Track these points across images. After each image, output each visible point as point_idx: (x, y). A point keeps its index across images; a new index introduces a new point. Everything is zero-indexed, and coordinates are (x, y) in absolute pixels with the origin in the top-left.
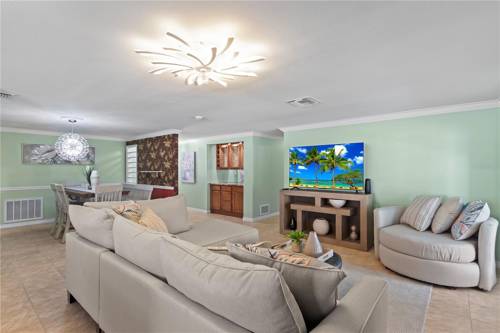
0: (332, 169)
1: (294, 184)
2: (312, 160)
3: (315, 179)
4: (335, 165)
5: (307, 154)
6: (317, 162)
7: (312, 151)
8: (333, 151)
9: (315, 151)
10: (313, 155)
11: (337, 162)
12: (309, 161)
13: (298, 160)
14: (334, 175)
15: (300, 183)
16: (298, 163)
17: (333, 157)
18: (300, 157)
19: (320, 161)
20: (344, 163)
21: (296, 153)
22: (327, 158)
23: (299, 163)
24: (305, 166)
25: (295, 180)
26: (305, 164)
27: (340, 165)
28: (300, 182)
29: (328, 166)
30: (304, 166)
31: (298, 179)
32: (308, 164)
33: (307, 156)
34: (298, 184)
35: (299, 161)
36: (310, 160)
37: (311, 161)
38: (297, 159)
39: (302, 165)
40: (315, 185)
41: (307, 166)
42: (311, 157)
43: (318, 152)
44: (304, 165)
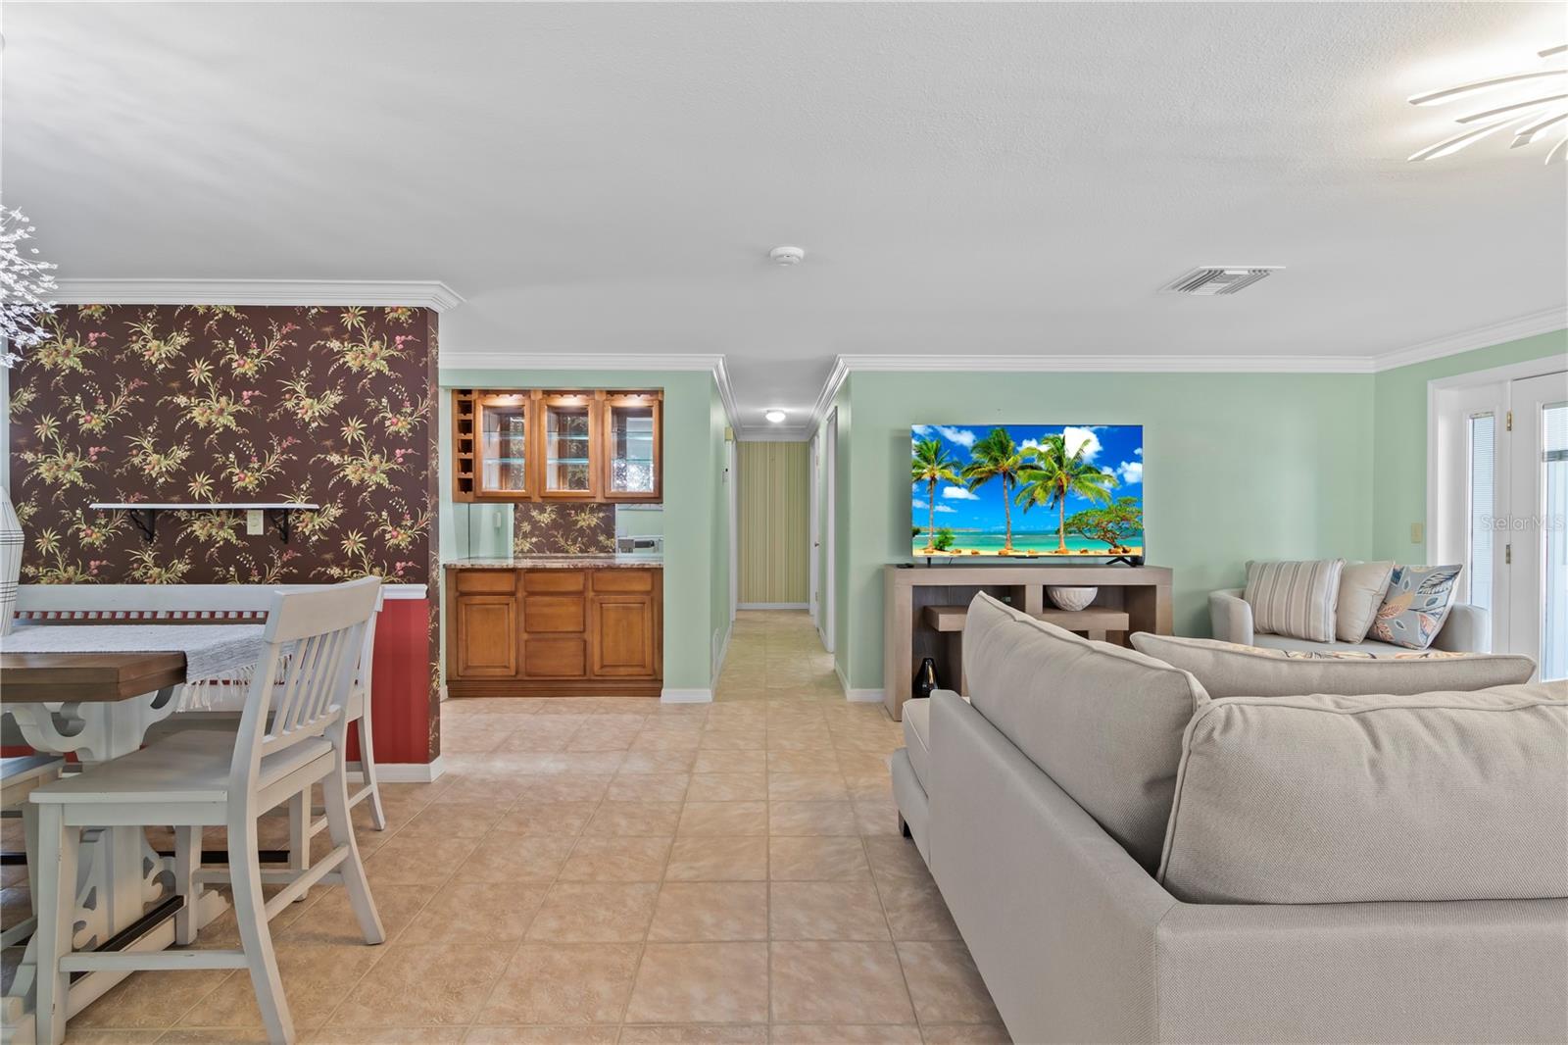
0: (1056, 497)
1: (930, 550)
2: (992, 467)
3: (1003, 528)
4: (1065, 485)
5: (974, 448)
6: (1009, 476)
7: (992, 438)
8: (1059, 444)
9: (1004, 441)
10: (996, 453)
11: (1073, 476)
12: (982, 472)
13: (942, 468)
14: (1063, 514)
15: (951, 545)
16: (942, 478)
17: (1059, 460)
18: (952, 458)
19: (1020, 473)
20: (1092, 480)
21: (934, 443)
22: (1042, 464)
23: (947, 479)
24: (970, 489)
25: (933, 533)
26: (968, 481)
27: (1079, 485)
28: (951, 541)
29: (1045, 489)
30: (964, 486)
31: (942, 533)
32: (979, 481)
33: (975, 456)
34: (941, 549)
35: (946, 471)
36: (986, 469)
37: (990, 471)
38: (938, 464)
39: (957, 485)
40: (1003, 549)
41: (978, 486)
42: (991, 459)
43: (1012, 444)
44: (965, 483)
